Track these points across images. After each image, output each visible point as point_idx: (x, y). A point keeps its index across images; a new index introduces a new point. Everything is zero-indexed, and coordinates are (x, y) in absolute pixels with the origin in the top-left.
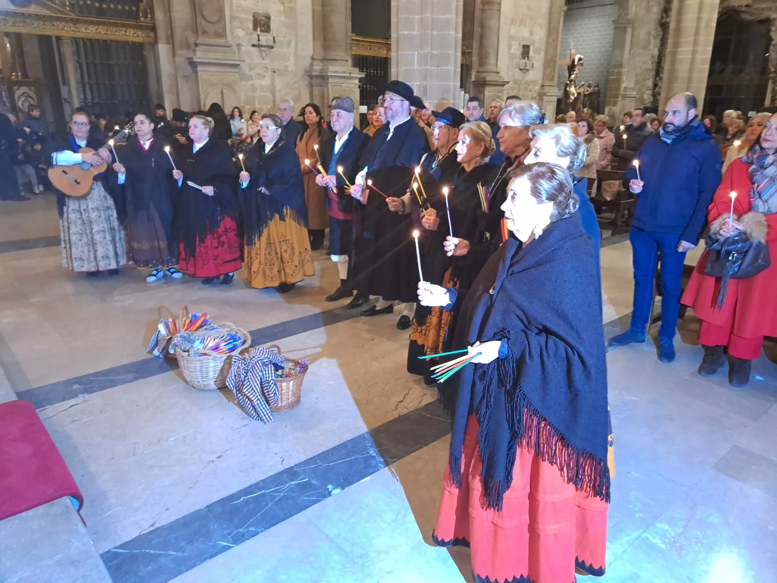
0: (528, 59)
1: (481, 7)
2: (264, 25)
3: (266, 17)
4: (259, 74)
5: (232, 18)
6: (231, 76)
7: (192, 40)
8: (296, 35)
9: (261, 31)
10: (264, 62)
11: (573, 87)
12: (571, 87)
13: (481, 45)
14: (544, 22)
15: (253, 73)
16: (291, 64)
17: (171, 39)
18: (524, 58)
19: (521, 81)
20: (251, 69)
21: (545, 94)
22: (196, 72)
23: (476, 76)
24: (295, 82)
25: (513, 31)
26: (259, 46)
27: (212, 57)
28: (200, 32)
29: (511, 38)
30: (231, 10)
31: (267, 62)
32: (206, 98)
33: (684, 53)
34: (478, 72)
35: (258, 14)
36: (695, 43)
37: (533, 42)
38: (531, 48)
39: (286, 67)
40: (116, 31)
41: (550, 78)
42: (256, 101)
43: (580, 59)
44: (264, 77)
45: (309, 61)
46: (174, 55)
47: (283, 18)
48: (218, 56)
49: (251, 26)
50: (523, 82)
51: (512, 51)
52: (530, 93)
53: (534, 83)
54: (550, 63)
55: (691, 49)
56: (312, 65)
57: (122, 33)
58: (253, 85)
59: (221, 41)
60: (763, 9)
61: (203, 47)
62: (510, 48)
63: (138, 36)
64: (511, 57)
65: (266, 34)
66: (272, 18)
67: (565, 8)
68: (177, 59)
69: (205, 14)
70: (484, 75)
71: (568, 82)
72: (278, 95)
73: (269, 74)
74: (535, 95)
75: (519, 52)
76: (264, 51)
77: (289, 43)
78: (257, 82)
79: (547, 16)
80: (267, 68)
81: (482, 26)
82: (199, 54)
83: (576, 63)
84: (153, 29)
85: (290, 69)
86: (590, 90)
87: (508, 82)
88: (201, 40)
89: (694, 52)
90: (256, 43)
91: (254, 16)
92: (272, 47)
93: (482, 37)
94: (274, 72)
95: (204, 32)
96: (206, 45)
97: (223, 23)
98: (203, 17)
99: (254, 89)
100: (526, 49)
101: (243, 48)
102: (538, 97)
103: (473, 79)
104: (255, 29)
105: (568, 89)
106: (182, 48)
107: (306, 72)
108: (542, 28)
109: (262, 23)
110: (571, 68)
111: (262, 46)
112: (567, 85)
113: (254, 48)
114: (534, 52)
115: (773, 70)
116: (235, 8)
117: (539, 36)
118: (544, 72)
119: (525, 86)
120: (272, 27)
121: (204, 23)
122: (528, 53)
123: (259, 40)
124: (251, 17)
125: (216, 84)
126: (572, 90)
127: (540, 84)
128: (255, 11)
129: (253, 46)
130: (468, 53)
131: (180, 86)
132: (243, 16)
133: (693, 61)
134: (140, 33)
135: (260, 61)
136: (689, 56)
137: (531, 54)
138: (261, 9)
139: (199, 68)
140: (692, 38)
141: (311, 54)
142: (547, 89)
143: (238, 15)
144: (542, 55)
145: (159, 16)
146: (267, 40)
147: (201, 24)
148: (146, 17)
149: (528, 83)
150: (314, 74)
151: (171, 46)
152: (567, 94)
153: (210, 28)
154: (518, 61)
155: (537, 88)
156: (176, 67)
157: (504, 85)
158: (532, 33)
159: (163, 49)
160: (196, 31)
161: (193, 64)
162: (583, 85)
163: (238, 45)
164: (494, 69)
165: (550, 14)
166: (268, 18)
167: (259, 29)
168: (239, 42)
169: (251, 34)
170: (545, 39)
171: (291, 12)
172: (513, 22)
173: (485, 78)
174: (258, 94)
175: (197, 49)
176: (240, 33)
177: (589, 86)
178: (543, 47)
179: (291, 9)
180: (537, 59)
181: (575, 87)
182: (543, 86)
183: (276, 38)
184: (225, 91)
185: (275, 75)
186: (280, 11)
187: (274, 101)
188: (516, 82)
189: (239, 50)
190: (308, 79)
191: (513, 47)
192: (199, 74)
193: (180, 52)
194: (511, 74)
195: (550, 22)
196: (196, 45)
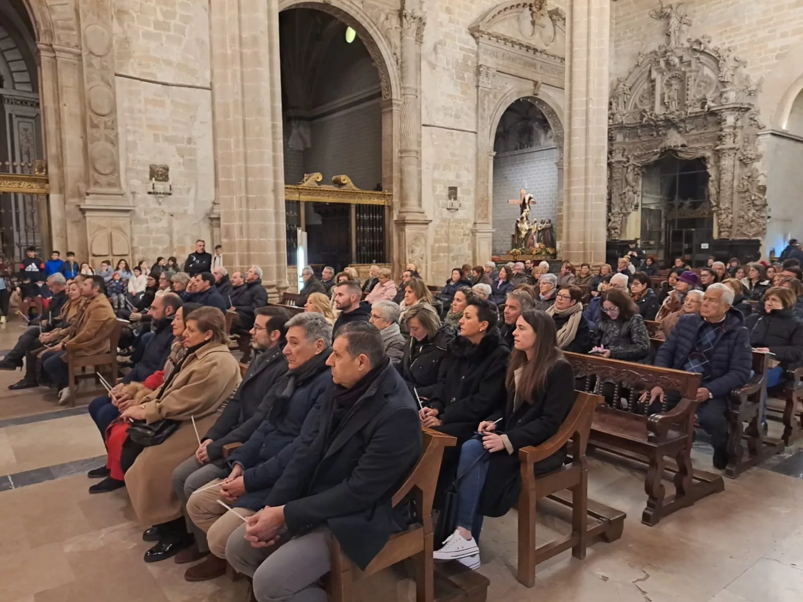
0: (455, 199)
1: (400, 155)
2: (161, 175)
3: (164, 168)
4: (155, 218)
5: (127, 170)
6: (122, 220)
7: (83, 190)
8: (197, 183)
9: (156, 180)
10: (161, 207)
11: (526, 223)
12: (523, 223)
13: (402, 187)
14: (472, 166)
15: (148, 217)
16: (191, 208)
17: (62, 190)
18: (450, 198)
19: (449, 220)
20: (146, 213)
21: (476, 231)
22: (85, 217)
23: (398, 216)
24: (195, 224)
25: (436, 175)
26: (155, 193)
27: (102, 203)
28: (91, 183)
29: (434, 181)
30: (127, 162)
31: (164, 207)
32: (92, 241)
33: (577, 190)
34: (400, 212)
35: (156, 166)
36: (586, 181)
37: (461, 184)
38: (459, 189)
39: (186, 211)
40: (10, 184)
41: (483, 216)
42: (151, 242)
43: (530, 198)
44: (161, 220)
45: (211, 205)
46: (65, 203)
47: (182, 169)
48: (108, 203)
49: (148, 176)
50: (452, 220)
51: (437, 193)
52: (461, 230)
53: (466, 221)
54: (480, 203)
55: (584, 187)
56: (212, 209)
57: (17, 185)
58: (148, 227)
59: (115, 190)
60: (697, 149)
61: (95, 196)
62: (434, 189)
63: (32, 187)
64: (437, 198)
65: (164, 182)
66: (171, 169)
67: (494, 154)
68: (66, 206)
69: (98, 167)
70: (404, 214)
71: (519, 219)
72: (175, 237)
73: (165, 219)
74: (467, 232)
75: (446, 193)
76: (160, 197)
77: (189, 190)
78: (153, 225)
79: (474, 161)
80: (164, 213)
81: (401, 171)
82: (88, 202)
83: (526, 202)
84: (47, 182)
85: (189, 213)
86: (543, 226)
87: (431, 221)
88: (93, 189)
89: (586, 190)
90: (152, 190)
91: (151, 168)
92: (170, 194)
93: (401, 181)
94: (172, 215)
95: (96, 183)
96: (96, 194)
97: (117, 175)
98: (96, 170)
99: (149, 231)
100: (453, 192)
101: (139, 196)
102: (471, 234)
103: (395, 218)
104: (151, 179)
105: (519, 225)
106: (73, 196)
107: (207, 214)
108: (468, 171)
109: (159, 174)
110: (523, 206)
111: (157, 193)
112: (518, 221)
113: (151, 195)
114: (462, 193)
115: (714, 204)
116: (130, 162)
117: (466, 179)
118: (476, 211)
119: (456, 224)
120: (169, 176)
121: (96, 175)
122: (456, 194)
123: (153, 188)
124: (148, 169)
125: (105, 228)
126: (525, 226)
127: (473, 223)
128: (152, 163)
129: (150, 193)
130: (389, 195)
131: (69, 231)
132: (139, 168)
133: (586, 198)
134: (34, 185)
135: (157, 206)
136: (583, 194)
137: (459, 195)
138: (159, 161)
139: (88, 214)
140: (583, 178)
141: (213, 199)
142: (478, 227)
143: (134, 167)
144: (473, 195)
145: (53, 169)
146: (164, 189)
147: (93, 176)
148: (41, 170)
149: (458, 221)
150: (212, 216)
151: (63, 195)
152: (518, 230)
153: (103, 180)
154: (445, 201)
155: (470, 225)
156: (66, 214)
157: (427, 224)
158: (458, 176)
159: (54, 198)
160: (87, 182)
161: (83, 211)
162: (536, 222)
163: (133, 193)
164: (416, 209)
165: (477, 160)
166: (167, 170)
167: (154, 179)
168: (133, 191)
169: (147, 183)
170: (474, 182)
171: (191, 164)
172: (436, 167)
173: (405, 217)
174: (154, 235)
175: (87, 197)
176: (136, 182)
177: (542, 222)
178: (472, 189)
179: (191, 160)
180: (467, 200)
181: (528, 223)
182: (475, 223)
183: (172, 187)
184: (113, 233)
185: (173, 219)
186: (180, 163)
187: (171, 242)
188: (444, 220)
189: (134, 197)
190: (209, 221)
191: (438, 189)
192: (88, 219)
193: (70, 200)
194: (437, 213)
195: (477, 166)
196: (88, 194)
